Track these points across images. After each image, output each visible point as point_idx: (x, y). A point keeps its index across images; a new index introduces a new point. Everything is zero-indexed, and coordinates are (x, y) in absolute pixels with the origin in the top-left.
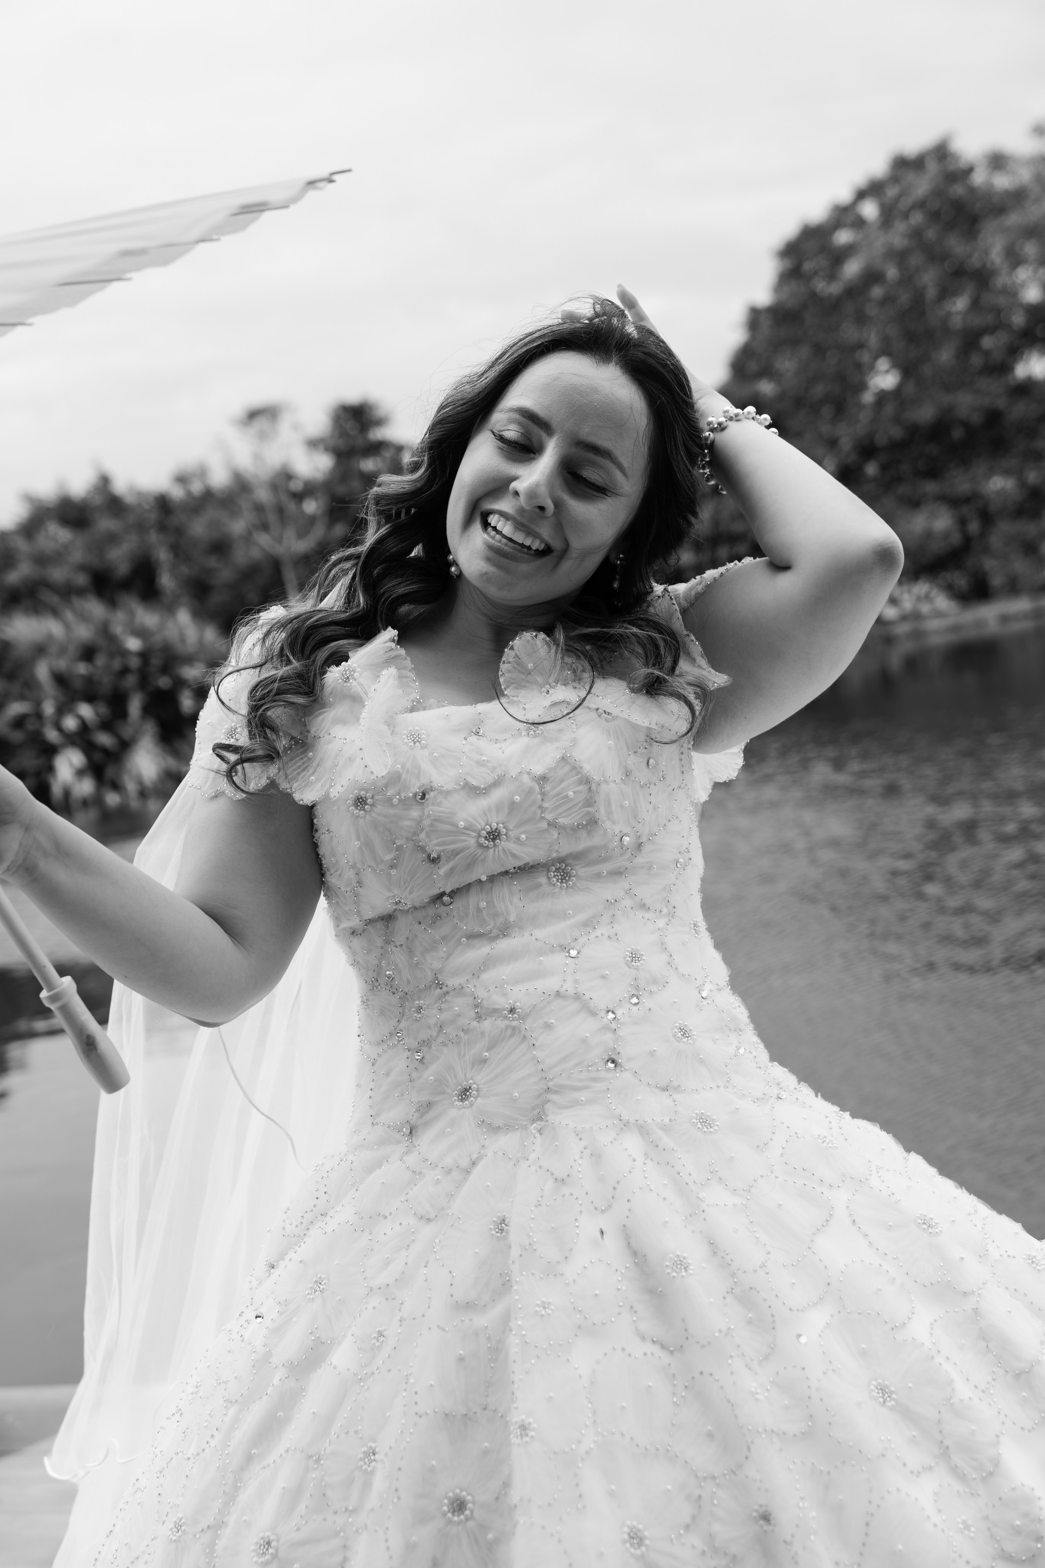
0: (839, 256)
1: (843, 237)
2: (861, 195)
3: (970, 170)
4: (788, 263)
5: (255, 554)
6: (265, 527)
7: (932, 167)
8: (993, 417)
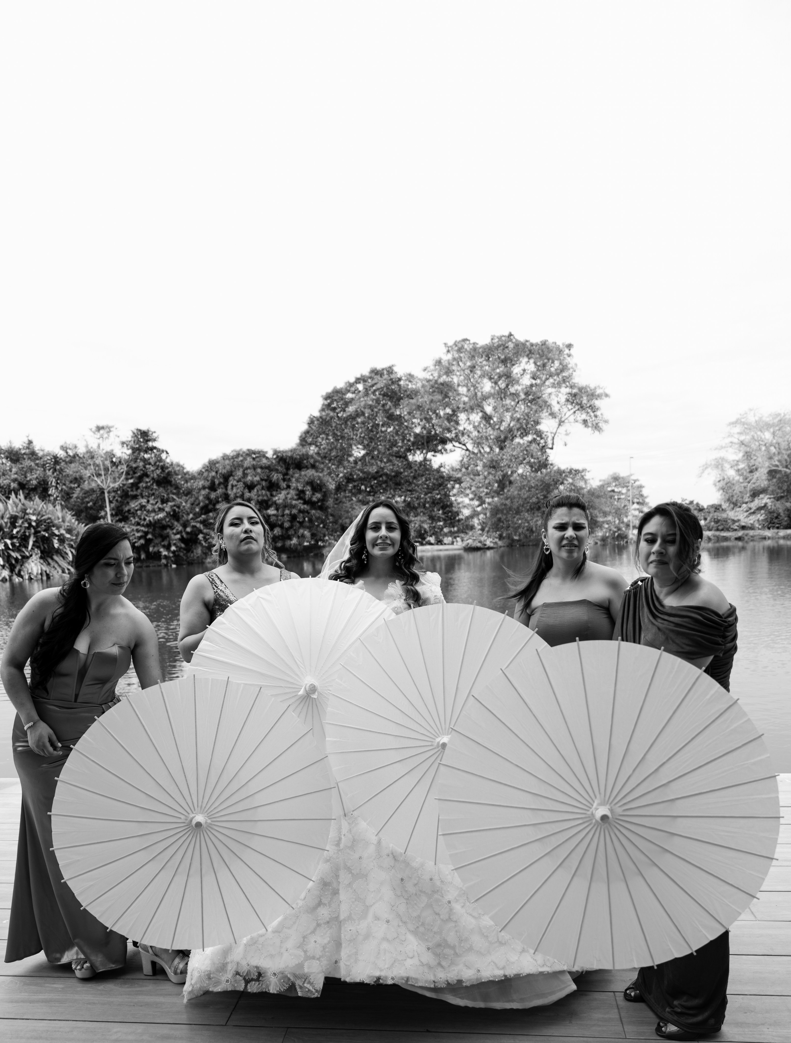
0: (347, 403)
1: (349, 395)
2: (358, 381)
3: (400, 379)
4: (326, 403)
5: (93, 485)
6: (99, 475)
7: (386, 376)
8: (398, 474)
